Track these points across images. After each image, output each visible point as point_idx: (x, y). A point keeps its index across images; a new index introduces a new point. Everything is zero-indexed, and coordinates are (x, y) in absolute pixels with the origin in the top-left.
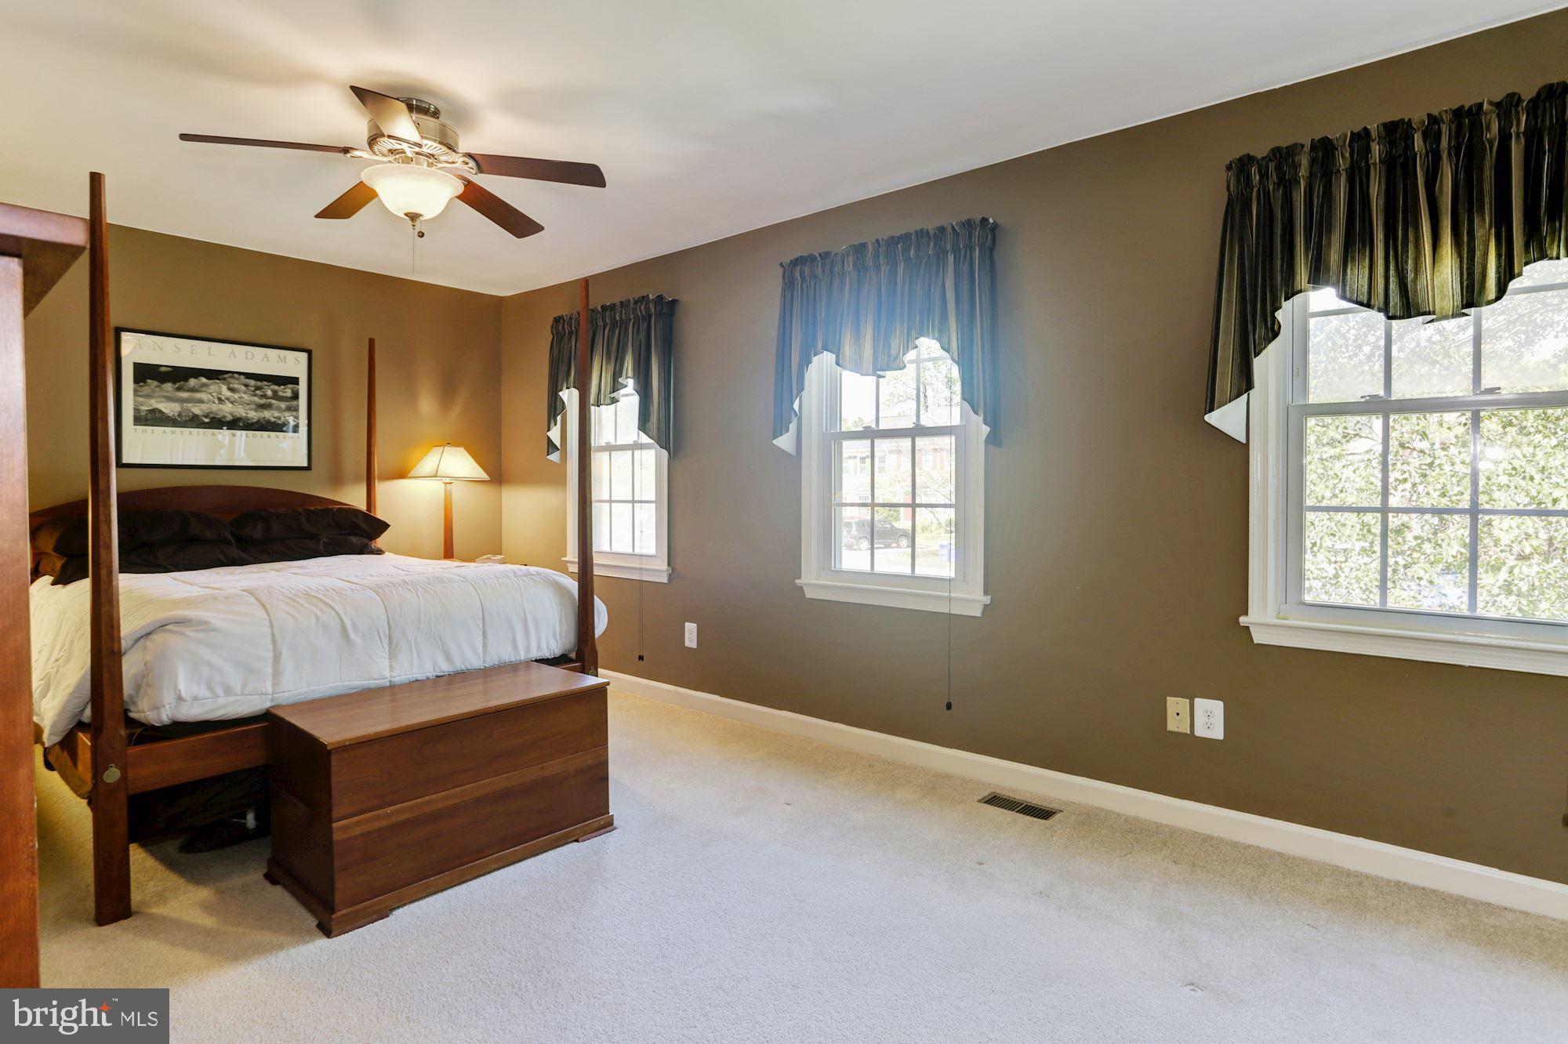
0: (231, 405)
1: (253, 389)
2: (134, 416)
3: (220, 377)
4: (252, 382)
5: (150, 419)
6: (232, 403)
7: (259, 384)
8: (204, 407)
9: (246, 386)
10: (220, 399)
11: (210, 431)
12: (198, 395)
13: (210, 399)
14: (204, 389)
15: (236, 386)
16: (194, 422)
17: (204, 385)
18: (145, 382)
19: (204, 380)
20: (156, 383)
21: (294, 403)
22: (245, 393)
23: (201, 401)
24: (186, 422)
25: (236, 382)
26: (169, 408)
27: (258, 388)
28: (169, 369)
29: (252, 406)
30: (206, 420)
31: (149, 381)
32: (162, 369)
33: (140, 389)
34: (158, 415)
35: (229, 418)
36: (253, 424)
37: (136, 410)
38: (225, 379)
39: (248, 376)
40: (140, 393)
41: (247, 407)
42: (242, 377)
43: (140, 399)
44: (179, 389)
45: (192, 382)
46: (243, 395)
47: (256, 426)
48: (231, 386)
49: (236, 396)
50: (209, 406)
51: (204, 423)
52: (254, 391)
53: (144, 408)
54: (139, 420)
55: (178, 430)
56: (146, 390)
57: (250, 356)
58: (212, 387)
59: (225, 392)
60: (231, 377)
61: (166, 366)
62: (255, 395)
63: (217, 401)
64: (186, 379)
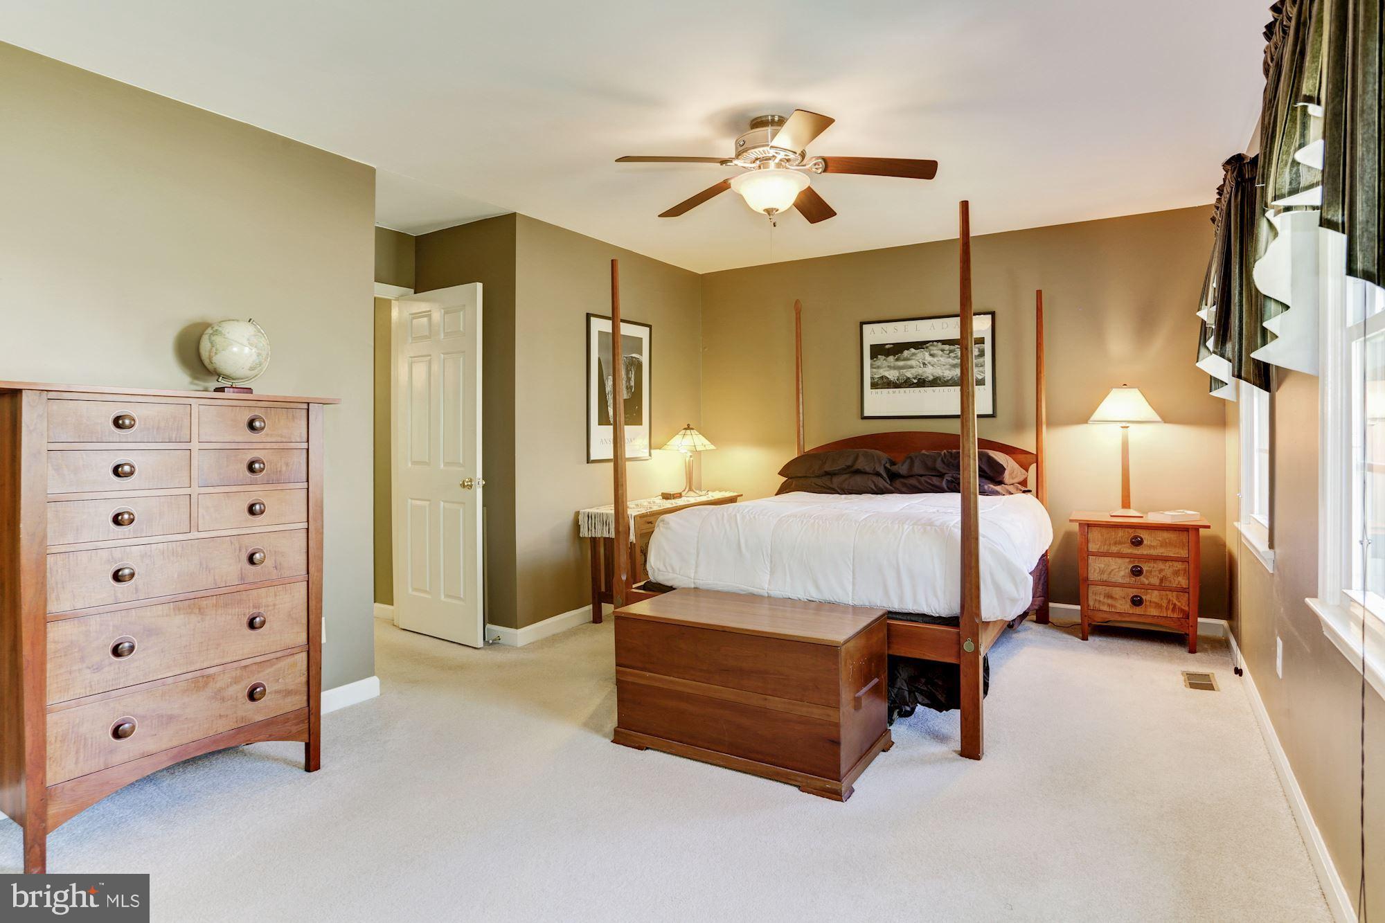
0: (931, 367)
1: (948, 352)
2: (871, 383)
3: (924, 346)
4: (947, 347)
5: (882, 384)
6: (932, 366)
7: (952, 347)
8: (913, 371)
9: (943, 350)
10: (924, 364)
11: (917, 389)
12: (909, 363)
13: (918, 365)
14: (914, 357)
15: (935, 352)
16: (907, 383)
17: (914, 354)
18: (877, 357)
19: (913, 350)
20: (884, 357)
21: (981, 360)
22: (941, 356)
23: (912, 367)
24: (901, 384)
25: (935, 348)
26: (892, 375)
27: (951, 351)
28: (892, 346)
29: (948, 367)
30: (915, 381)
31: (879, 356)
32: (887, 347)
33: (874, 363)
34: (885, 380)
35: (931, 378)
36: (948, 381)
37: (872, 378)
38: (927, 348)
39: (944, 342)
40: (874, 366)
41: (943, 368)
42: (939, 343)
43: (874, 370)
44: (897, 360)
45: (906, 353)
46: (940, 358)
47: (951, 382)
48: (932, 352)
49: (935, 360)
50: (916, 370)
51: (914, 383)
52: (948, 354)
53: (876, 376)
54: (874, 385)
55: (897, 390)
56: (878, 363)
57: (945, 326)
58: (918, 355)
59: (928, 358)
60: (931, 345)
61: (890, 344)
62: (949, 357)
63: (922, 366)
64: (902, 352)
